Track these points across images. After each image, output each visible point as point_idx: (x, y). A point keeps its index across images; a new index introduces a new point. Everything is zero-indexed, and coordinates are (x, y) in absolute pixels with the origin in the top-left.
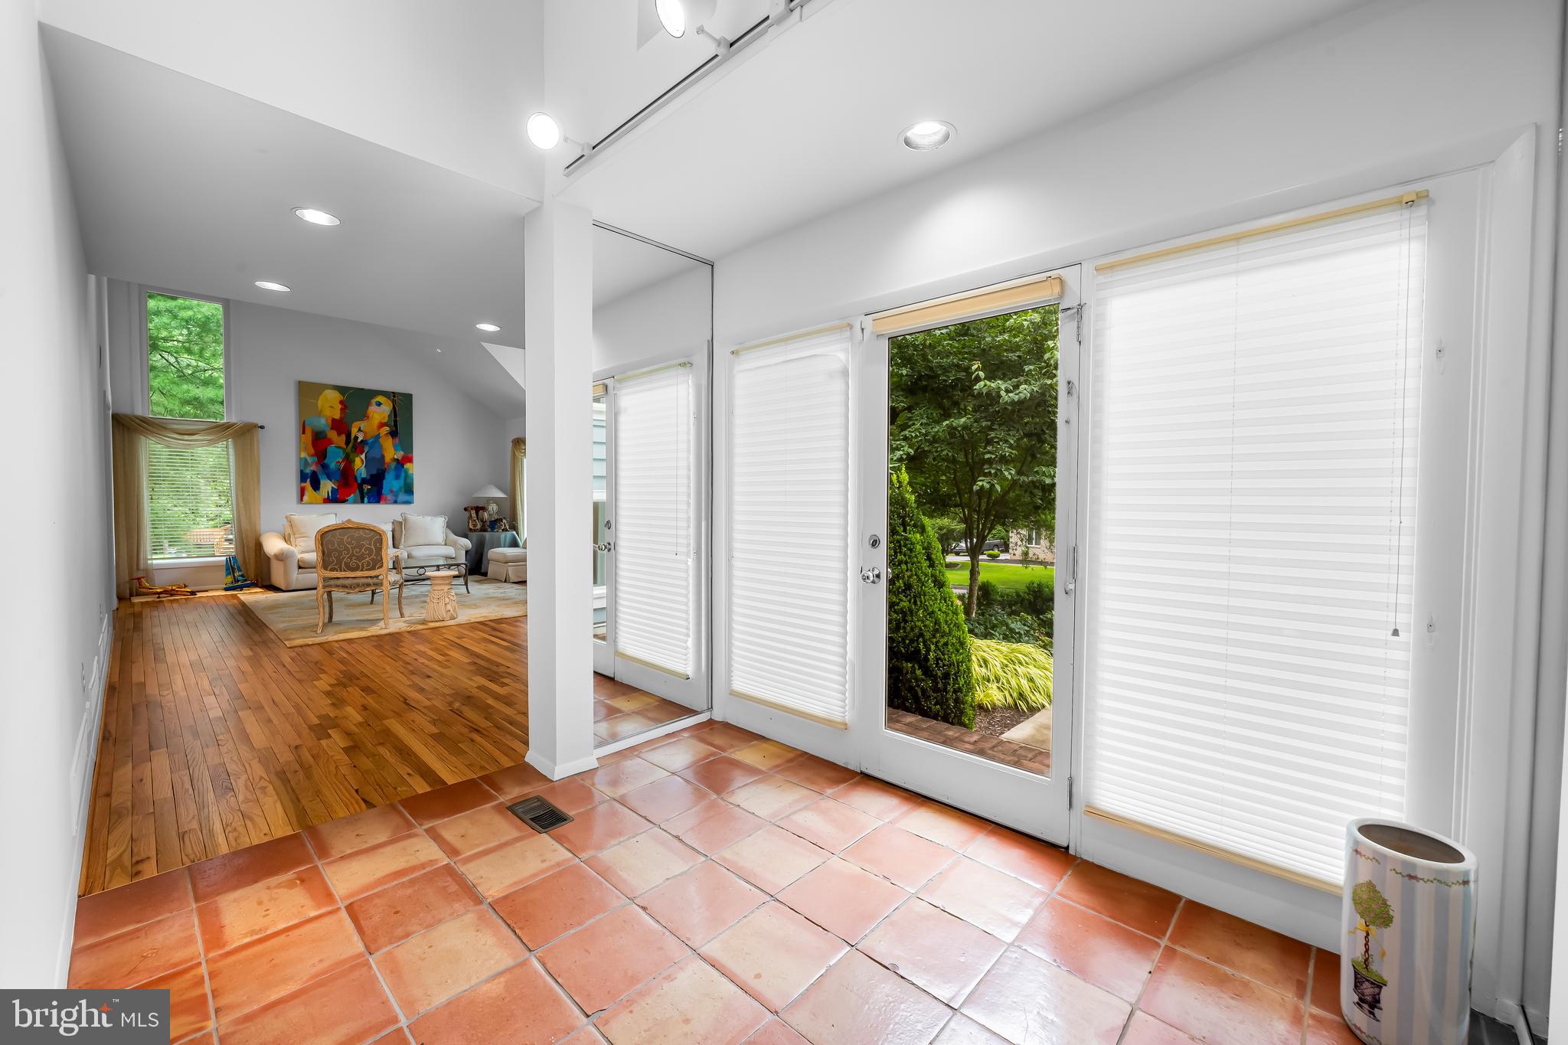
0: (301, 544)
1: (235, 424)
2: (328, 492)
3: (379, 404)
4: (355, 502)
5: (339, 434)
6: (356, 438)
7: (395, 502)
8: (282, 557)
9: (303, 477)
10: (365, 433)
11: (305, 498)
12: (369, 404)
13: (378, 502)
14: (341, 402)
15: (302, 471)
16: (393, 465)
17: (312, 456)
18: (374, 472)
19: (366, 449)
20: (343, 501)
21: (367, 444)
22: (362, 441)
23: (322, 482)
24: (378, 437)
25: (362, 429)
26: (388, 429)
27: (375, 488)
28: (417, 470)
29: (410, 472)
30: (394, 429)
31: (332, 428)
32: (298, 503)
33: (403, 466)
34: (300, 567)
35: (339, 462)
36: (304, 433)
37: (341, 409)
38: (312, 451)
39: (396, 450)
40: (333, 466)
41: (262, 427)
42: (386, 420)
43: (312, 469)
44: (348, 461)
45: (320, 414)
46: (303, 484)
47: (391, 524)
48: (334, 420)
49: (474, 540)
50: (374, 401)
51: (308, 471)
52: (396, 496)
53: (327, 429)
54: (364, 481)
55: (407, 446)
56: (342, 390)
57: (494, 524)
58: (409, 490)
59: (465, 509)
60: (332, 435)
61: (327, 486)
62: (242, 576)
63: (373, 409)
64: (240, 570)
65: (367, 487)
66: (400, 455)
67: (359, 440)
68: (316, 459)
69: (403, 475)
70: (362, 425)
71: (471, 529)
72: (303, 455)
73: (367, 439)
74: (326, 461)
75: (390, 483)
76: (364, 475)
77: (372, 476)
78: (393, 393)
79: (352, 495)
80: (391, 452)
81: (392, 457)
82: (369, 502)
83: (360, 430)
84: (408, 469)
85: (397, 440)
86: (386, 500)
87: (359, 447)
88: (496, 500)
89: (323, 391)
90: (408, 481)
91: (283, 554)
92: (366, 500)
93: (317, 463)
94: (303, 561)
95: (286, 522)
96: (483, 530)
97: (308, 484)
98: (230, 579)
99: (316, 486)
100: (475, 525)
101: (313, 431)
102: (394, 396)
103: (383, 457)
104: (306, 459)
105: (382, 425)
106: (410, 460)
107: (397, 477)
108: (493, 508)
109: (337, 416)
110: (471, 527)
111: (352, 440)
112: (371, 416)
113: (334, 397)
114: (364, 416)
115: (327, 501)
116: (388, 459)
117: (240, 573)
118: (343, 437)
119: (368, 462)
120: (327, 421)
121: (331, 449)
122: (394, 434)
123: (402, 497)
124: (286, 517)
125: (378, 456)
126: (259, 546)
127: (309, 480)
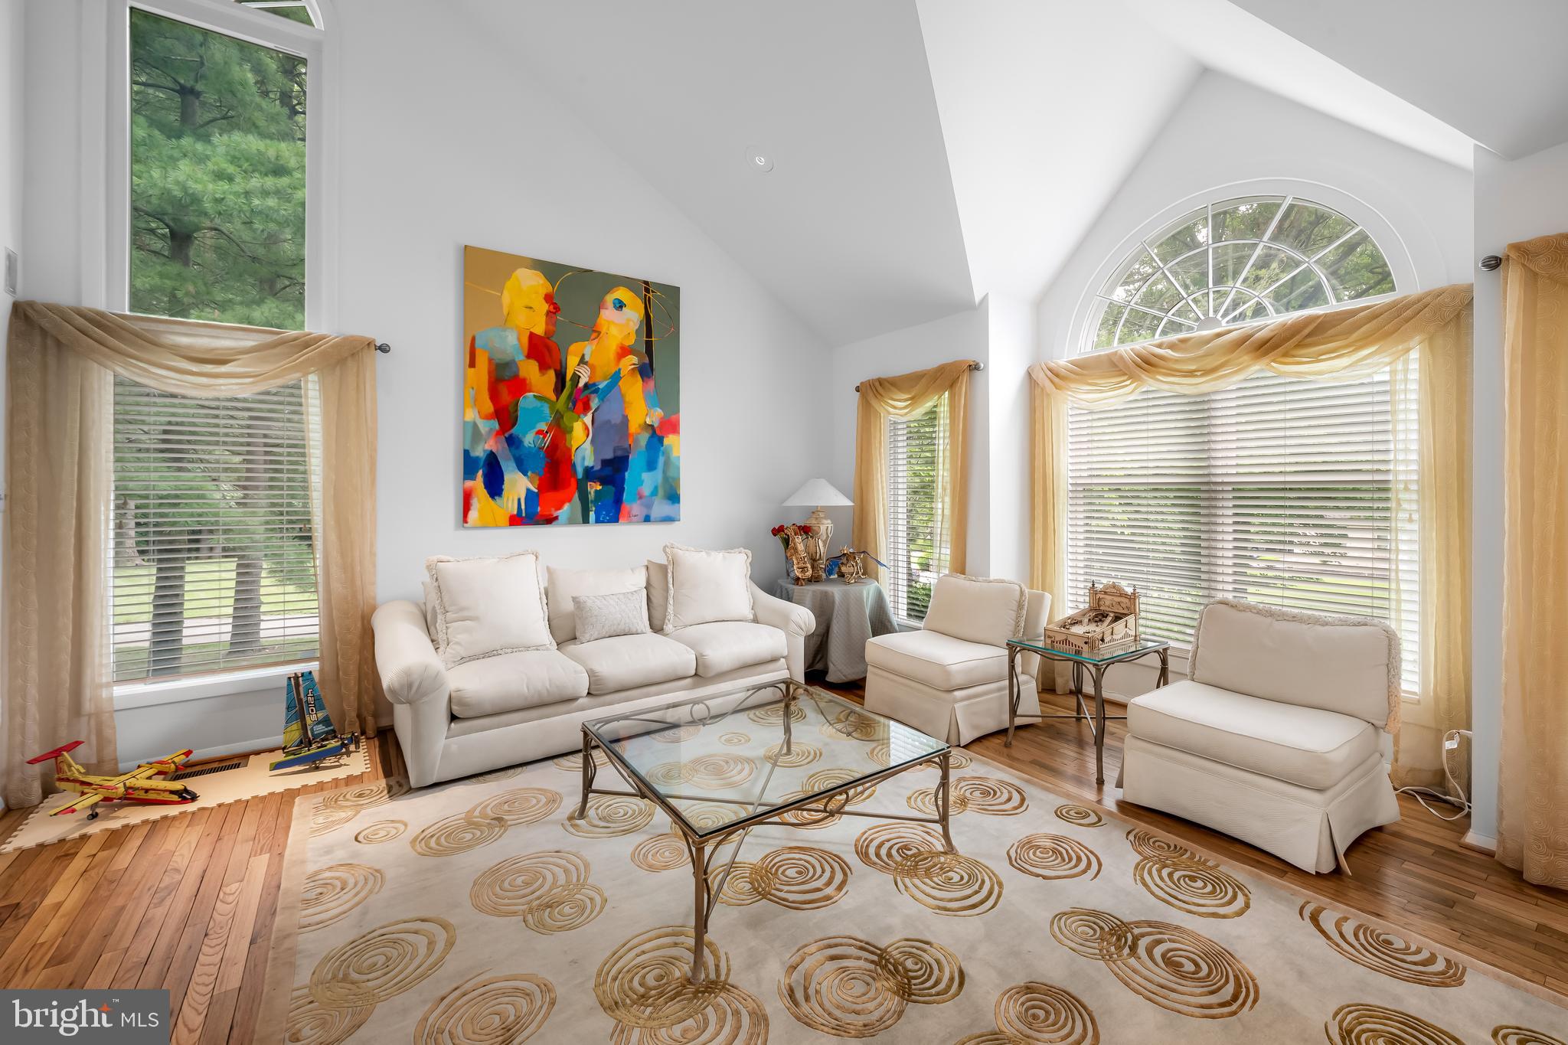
0: (461, 637)
1: (322, 338)
2: (519, 500)
3: (620, 305)
4: (571, 522)
5: (543, 367)
6: (576, 378)
7: (647, 519)
8: (415, 691)
9: (469, 465)
10: (593, 368)
11: (473, 515)
12: (601, 306)
13: (615, 519)
14: (548, 298)
15: (466, 453)
16: (644, 438)
17: (488, 417)
18: (609, 455)
19: (594, 403)
20: (550, 520)
21: (596, 391)
22: (586, 386)
23: (507, 477)
24: (616, 377)
25: (587, 358)
26: (634, 359)
27: (611, 489)
28: (682, 447)
29: (674, 454)
30: (647, 360)
31: (529, 356)
32: (457, 528)
33: (661, 440)
34: (453, 718)
35: (540, 432)
36: (472, 364)
37: (549, 313)
38: (489, 407)
39: (650, 406)
40: (529, 439)
41: (384, 349)
42: (630, 341)
43: (487, 447)
44: (559, 431)
45: (505, 323)
46: (469, 484)
47: (644, 571)
48: (532, 336)
49: (808, 599)
50: (610, 298)
51: (479, 452)
52: (649, 506)
53: (520, 357)
54: (589, 473)
55: (668, 397)
56: (550, 270)
57: (836, 567)
58: (674, 497)
59: (776, 532)
60: (530, 370)
61: (518, 485)
62: (326, 721)
63: (608, 315)
64: (319, 705)
65: (594, 488)
66: (655, 417)
67: (581, 384)
68: (495, 425)
69: (661, 460)
70: (588, 349)
71: (798, 579)
72: (471, 415)
73: (597, 379)
74: (515, 431)
75: (640, 480)
76: (590, 462)
77: (605, 463)
78: (646, 283)
79: (566, 507)
80: (640, 411)
81: (641, 422)
82: (598, 521)
83: (582, 361)
84: (669, 446)
85: (651, 384)
86: (629, 515)
87: (580, 401)
88: (831, 512)
89: (513, 271)
90: (671, 473)
91: (410, 686)
92: (592, 515)
93: (498, 433)
94: (462, 703)
95: (427, 578)
96: (814, 580)
97: (478, 484)
98: (295, 734)
99: (495, 486)
100: (803, 569)
101: (490, 360)
102: (647, 290)
103: (625, 421)
104: (475, 425)
105: (624, 352)
106: (671, 426)
107: (651, 466)
108: (825, 527)
109: (540, 330)
110: (798, 573)
111: (568, 384)
112: (604, 330)
113: (531, 286)
114: (592, 331)
115: (515, 521)
116: (633, 427)
117: (321, 715)
118: (551, 374)
119: (599, 432)
120: (519, 339)
121: (527, 401)
122: (645, 371)
123: (660, 508)
124: (429, 568)
125: (616, 419)
126: (368, 637)
127: (480, 473)
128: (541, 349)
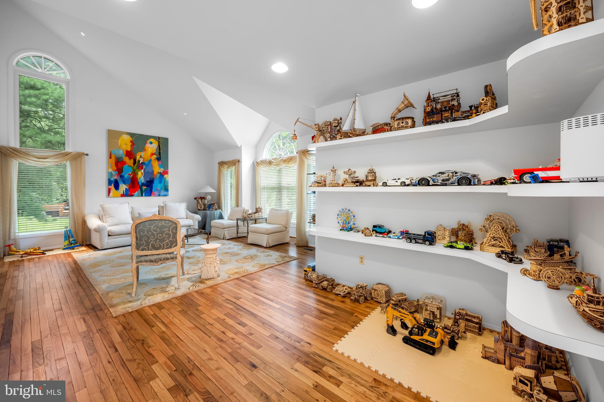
0: (109, 221)
1: (71, 153)
2: (124, 191)
3: (151, 143)
4: (138, 196)
5: (130, 158)
6: (139, 161)
7: (159, 195)
8: (98, 230)
9: (110, 182)
10: (144, 158)
11: (111, 194)
12: (146, 143)
13: (150, 195)
14: (131, 142)
15: (109, 180)
16: (158, 175)
17: (115, 171)
18: (148, 180)
19: (144, 167)
20: (132, 196)
21: (145, 164)
22: (142, 163)
23: (120, 185)
24: (150, 160)
25: (142, 156)
26: (156, 156)
27: (149, 188)
28: (170, 178)
29: (167, 179)
30: (159, 156)
31: (126, 156)
32: (106, 197)
33: (163, 176)
34: (109, 235)
35: (129, 174)
36: (110, 158)
37: (131, 145)
38: (115, 168)
39: (160, 167)
40: (126, 176)
41: (87, 155)
42: (155, 152)
43: (115, 178)
44: (135, 174)
45: (119, 148)
46: (110, 187)
47: (158, 208)
48: (127, 151)
49: (201, 214)
50: (148, 141)
51: (113, 179)
52: (160, 192)
53: (124, 156)
54: (143, 184)
55: (165, 165)
56: (132, 135)
57: (210, 206)
58: (166, 190)
59: (195, 199)
60: (126, 159)
61: (123, 187)
62: (74, 240)
63: (148, 145)
64: (72, 237)
65: (144, 188)
66: (161, 170)
67: (140, 162)
68: (117, 173)
69: (163, 181)
70: (142, 154)
71: (199, 209)
72: (110, 170)
73: (145, 161)
74: (123, 174)
75: (156, 185)
76: (143, 181)
77: (147, 182)
78: (159, 137)
79: (137, 192)
80: (157, 169)
81: (158, 171)
82: (145, 196)
83: (141, 157)
84: (166, 178)
85: (160, 162)
86: (154, 194)
87: (140, 166)
88: (210, 194)
89: (122, 135)
90: (166, 184)
91: (99, 228)
92: (144, 194)
93: (118, 175)
94: (111, 232)
95: (100, 208)
96: (204, 209)
97: (112, 187)
98: (67, 242)
99: (117, 187)
100: (201, 207)
101: (115, 157)
102: (159, 139)
103: (153, 171)
104: (111, 172)
105: (152, 154)
106: (166, 172)
107: (160, 182)
108: (209, 197)
109: (129, 149)
110: (199, 208)
111: (137, 162)
112: (147, 149)
113: (128, 138)
114: (144, 149)
115: (122, 196)
116: (155, 173)
117: (73, 239)
118: (132, 160)
119: (145, 174)
120: (123, 152)
121: (125, 167)
122: (159, 159)
123: (163, 193)
124: (101, 206)
125: (150, 171)
126: (84, 222)
127: (113, 184)
128: (130, 154)
